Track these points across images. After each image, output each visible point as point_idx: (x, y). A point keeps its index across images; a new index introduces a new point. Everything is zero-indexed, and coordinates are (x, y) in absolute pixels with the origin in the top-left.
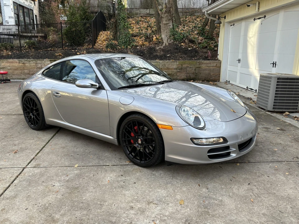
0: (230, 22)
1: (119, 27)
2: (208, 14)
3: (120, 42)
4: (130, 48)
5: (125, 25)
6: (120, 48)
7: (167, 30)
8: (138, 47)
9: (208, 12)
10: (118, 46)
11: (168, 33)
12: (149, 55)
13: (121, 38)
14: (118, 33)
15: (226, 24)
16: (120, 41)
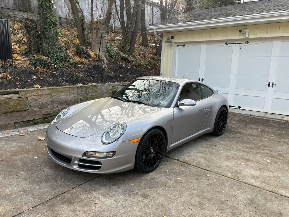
0: (176, 43)
1: (47, 35)
2: (156, 32)
3: (52, 58)
4: (71, 66)
5: (56, 32)
6: (55, 65)
7: (103, 44)
8: (81, 66)
9: (157, 30)
10: (52, 63)
11: (104, 48)
12: (101, 76)
13: (53, 52)
14: (44, 44)
15: (174, 44)
16: (52, 56)
